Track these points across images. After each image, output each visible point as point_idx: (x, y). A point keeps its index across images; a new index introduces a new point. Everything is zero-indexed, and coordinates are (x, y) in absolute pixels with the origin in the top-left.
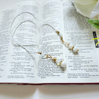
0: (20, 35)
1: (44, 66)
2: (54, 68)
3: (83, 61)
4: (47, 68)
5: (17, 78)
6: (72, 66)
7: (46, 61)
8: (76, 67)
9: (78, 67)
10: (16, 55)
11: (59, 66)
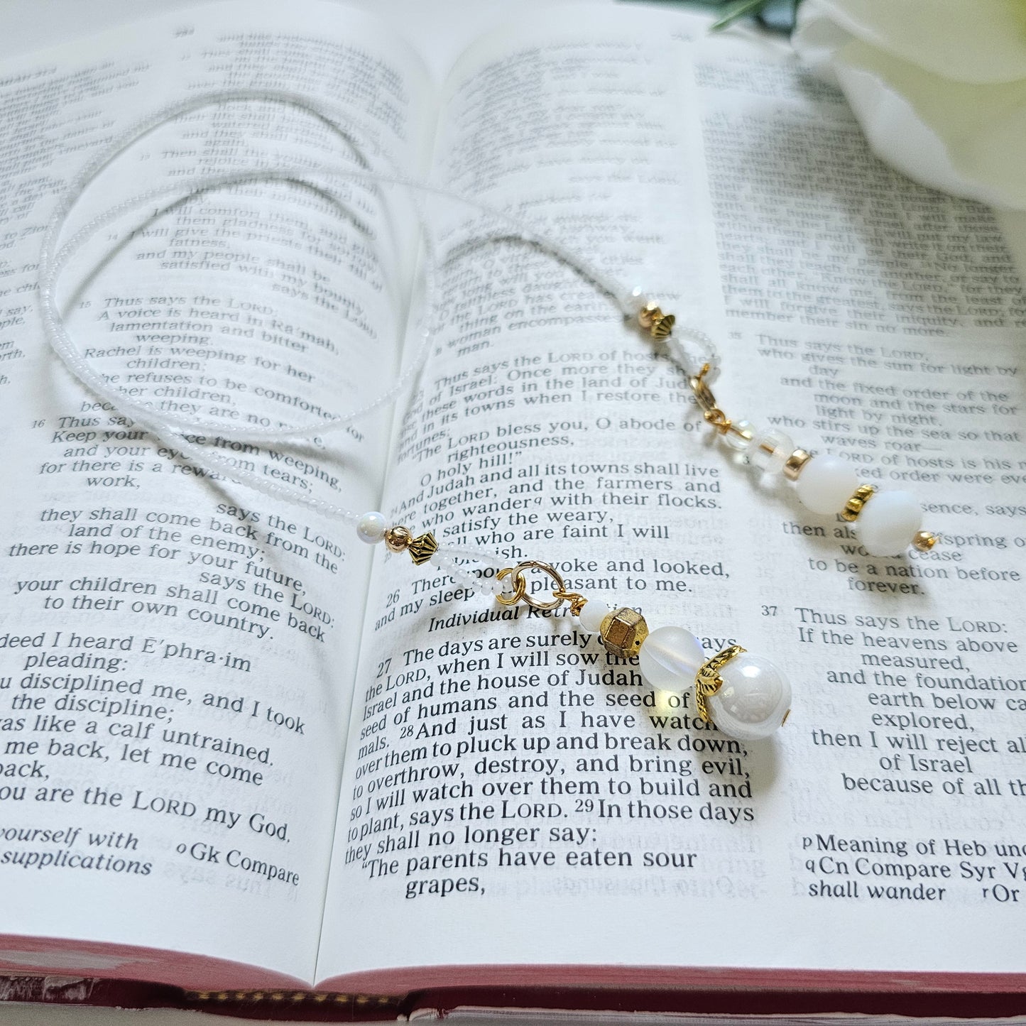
0: (160, 318)
1: (464, 719)
2: (605, 754)
3: (986, 686)
4: (508, 756)
5: (41, 860)
6: (855, 740)
7: (486, 653)
8: (905, 752)
9: (932, 753)
10: (62, 540)
11: (676, 724)
